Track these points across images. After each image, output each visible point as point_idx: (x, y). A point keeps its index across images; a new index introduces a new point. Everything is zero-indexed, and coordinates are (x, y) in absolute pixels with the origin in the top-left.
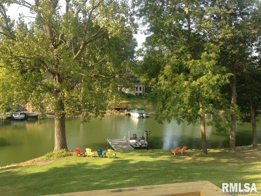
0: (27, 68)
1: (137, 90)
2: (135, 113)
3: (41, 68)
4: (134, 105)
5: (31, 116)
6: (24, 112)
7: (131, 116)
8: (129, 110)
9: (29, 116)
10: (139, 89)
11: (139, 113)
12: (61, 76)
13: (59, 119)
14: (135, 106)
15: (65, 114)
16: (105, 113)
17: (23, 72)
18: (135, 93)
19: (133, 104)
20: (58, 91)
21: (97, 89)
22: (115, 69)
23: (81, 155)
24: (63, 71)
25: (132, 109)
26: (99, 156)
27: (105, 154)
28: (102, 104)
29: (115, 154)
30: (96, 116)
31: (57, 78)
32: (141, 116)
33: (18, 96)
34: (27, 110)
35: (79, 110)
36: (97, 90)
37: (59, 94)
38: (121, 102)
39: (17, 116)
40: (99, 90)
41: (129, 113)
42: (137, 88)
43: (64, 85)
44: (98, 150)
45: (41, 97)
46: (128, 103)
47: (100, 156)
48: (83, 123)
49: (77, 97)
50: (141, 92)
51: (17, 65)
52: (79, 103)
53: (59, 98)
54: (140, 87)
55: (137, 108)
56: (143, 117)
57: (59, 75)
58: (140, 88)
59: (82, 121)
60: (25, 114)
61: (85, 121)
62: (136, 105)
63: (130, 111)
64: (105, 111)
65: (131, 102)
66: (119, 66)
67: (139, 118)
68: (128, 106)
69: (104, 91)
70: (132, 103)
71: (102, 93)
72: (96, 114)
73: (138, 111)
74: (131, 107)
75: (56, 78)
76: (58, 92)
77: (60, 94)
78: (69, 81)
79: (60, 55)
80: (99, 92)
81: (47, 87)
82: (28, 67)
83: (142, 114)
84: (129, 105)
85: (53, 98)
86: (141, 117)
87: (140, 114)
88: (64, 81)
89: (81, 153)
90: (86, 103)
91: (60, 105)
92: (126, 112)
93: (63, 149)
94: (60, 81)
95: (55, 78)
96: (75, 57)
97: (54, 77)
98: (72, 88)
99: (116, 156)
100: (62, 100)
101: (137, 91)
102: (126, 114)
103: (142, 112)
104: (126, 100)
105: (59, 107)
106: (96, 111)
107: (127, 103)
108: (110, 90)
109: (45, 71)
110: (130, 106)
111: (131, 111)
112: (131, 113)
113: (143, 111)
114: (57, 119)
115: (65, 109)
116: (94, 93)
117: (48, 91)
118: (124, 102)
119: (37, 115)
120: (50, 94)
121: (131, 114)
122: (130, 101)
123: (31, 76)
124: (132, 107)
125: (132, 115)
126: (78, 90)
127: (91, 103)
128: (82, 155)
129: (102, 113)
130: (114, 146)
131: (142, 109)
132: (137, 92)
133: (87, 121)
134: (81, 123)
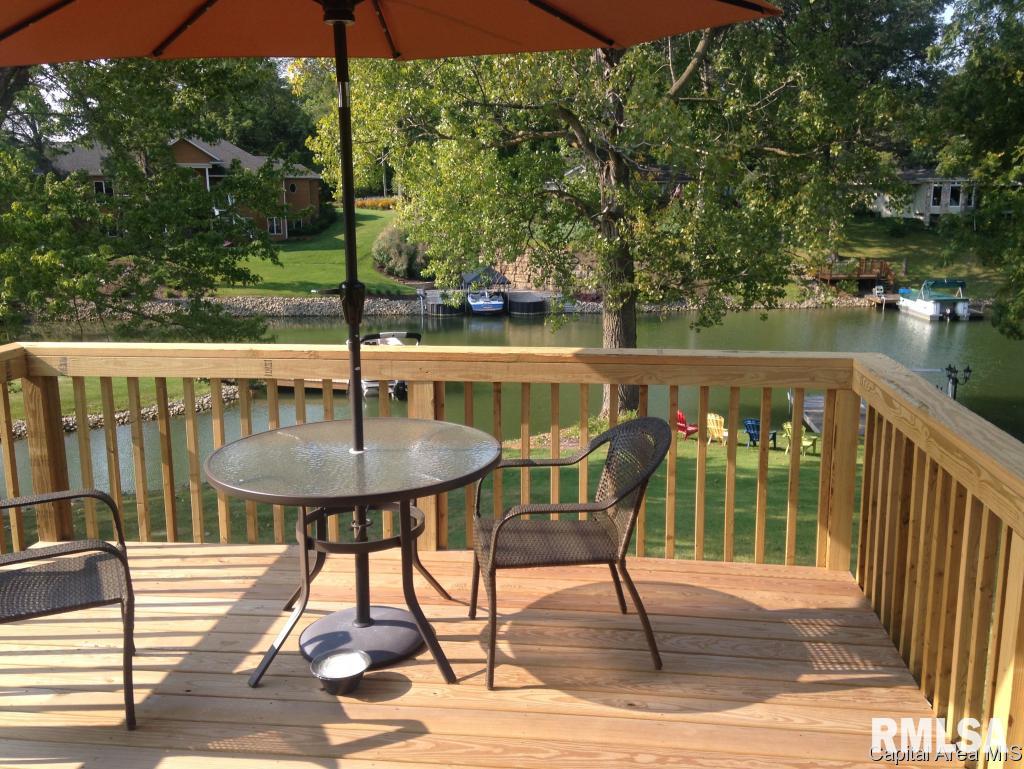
0: (519, 137)
1: (937, 202)
2: (919, 300)
3: (562, 135)
4: (918, 266)
5: (523, 304)
6: (502, 290)
7: (903, 311)
8: (892, 288)
9: (517, 303)
10: (946, 198)
11: (936, 301)
12: (624, 160)
13: (617, 313)
14: (923, 271)
15: (636, 293)
16: (781, 294)
17: (507, 150)
18: (928, 214)
19: (914, 260)
20: (615, 215)
21: (753, 202)
22: (827, 122)
23: (689, 433)
24: (633, 146)
25: (907, 285)
26: (752, 443)
27: (774, 438)
28: (770, 258)
29: (810, 443)
30: (747, 305)
31: (612, 168)
32: (945, 314)
33: (493, 233)
34: (509, 283)
35: (684, 281)
36: (753, 209)
37: (619, 224)
38: (858, 255)
39: (481, 302)
40: (761, 207)
41: (891, 298)
42: (937, 192)
43: (636, 191)
44: (749, 423)
45: (560, 236)
46: (893, 259)
47: (755, 445)
48: (699, 327)
49: (678, 235)
50: (956, 209)
51: (486, 128)
52: (686, 257)
53: (618, 239)
54: (956, 185)
55: (929, 279)
56: (955, 318)
57: (618, 158)
58: (955, 194)
59: (694, 321)
60: (504, 296)
61: (703, 322)
62: (929, 267)
63: (895, 291)
64: (779, 287)
65: (906, 253)
66: (845, 108)
67: (938, 320)
68: (888, 272)
69: (779, 211)
70: (908, 259)
71: (770, 216)
72: (746, 295)
73: (933, 293)
74: (903, 275)
75: (608, 168)
76: (615, 220)
77: (622, 224)
78: (650, 178)
79: (628, 90)
80: (759, 213)
81: (578, 201)
82: (521, 136)
83: (954, 304)
84: (895, 265)
85: (600, 237)
86: (946, 319)
87: (943, 304)
88: (633, 177)
89: (690, 429)
90: (708, 257)
91: (621, 263)
92: (878, 295)
93: (629, 412)
94: (623, 176)
95: (605, 168)
96: (676, 85)
97: (602, 165)
98: (663, 203)
99: (814, 448)
100: (627, 246)
101: (938, 204)
102: (879, 305)
103: (956, 296)
104: (884, 247)
105: (618, 270)
106: (747, 288)
107: (886, 260)
108: (801, 208)
109: (575, 144)
110: (899, 270)
111: (901, 290)
112: (901, 298)
113: (959, 293)
114: (609, 311)
115: (637, 278)
116: (739, 218)
117: (581, 214)
118: (873, 252)
119: (540, 300)
120: (588, 227)
121: (903, 302)
122: (903, 248)
123: (529, 163)
124: (906, 273)
125: (907, 308)
126: (682, 207)
127: (727, 255)
128: (691, 436)
129: (770, 293)
130: (812, 421)
131: (953, 284)
132: (936, 210)
133: (713, 321)
134: (692, 327)
